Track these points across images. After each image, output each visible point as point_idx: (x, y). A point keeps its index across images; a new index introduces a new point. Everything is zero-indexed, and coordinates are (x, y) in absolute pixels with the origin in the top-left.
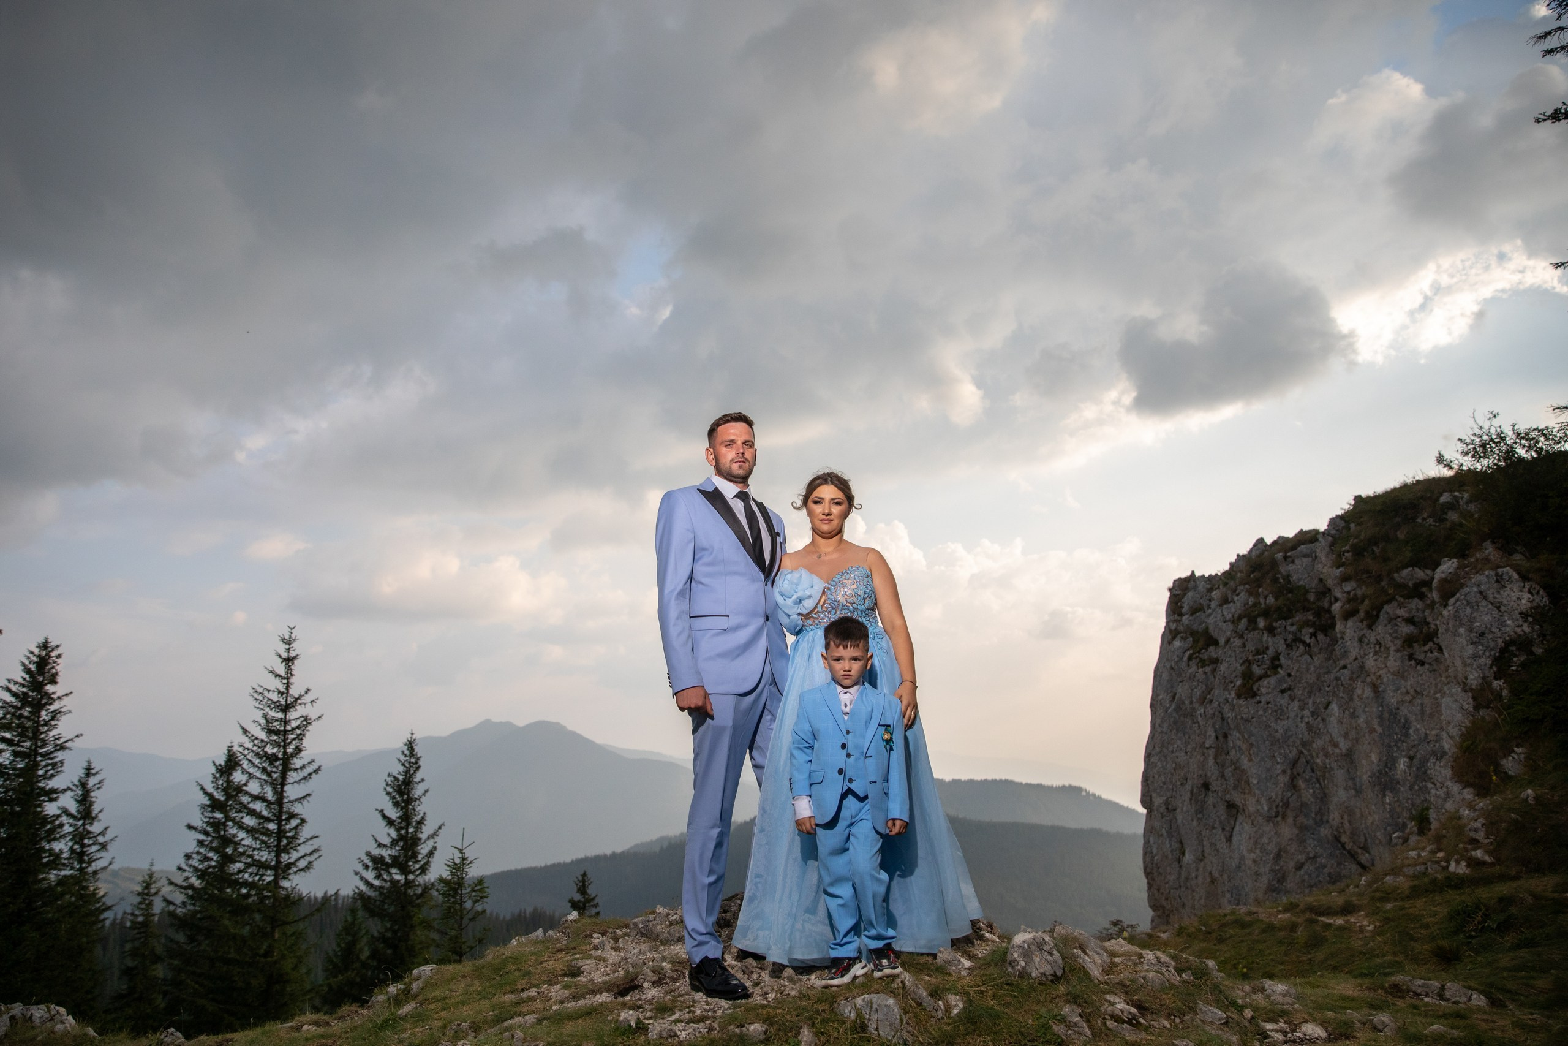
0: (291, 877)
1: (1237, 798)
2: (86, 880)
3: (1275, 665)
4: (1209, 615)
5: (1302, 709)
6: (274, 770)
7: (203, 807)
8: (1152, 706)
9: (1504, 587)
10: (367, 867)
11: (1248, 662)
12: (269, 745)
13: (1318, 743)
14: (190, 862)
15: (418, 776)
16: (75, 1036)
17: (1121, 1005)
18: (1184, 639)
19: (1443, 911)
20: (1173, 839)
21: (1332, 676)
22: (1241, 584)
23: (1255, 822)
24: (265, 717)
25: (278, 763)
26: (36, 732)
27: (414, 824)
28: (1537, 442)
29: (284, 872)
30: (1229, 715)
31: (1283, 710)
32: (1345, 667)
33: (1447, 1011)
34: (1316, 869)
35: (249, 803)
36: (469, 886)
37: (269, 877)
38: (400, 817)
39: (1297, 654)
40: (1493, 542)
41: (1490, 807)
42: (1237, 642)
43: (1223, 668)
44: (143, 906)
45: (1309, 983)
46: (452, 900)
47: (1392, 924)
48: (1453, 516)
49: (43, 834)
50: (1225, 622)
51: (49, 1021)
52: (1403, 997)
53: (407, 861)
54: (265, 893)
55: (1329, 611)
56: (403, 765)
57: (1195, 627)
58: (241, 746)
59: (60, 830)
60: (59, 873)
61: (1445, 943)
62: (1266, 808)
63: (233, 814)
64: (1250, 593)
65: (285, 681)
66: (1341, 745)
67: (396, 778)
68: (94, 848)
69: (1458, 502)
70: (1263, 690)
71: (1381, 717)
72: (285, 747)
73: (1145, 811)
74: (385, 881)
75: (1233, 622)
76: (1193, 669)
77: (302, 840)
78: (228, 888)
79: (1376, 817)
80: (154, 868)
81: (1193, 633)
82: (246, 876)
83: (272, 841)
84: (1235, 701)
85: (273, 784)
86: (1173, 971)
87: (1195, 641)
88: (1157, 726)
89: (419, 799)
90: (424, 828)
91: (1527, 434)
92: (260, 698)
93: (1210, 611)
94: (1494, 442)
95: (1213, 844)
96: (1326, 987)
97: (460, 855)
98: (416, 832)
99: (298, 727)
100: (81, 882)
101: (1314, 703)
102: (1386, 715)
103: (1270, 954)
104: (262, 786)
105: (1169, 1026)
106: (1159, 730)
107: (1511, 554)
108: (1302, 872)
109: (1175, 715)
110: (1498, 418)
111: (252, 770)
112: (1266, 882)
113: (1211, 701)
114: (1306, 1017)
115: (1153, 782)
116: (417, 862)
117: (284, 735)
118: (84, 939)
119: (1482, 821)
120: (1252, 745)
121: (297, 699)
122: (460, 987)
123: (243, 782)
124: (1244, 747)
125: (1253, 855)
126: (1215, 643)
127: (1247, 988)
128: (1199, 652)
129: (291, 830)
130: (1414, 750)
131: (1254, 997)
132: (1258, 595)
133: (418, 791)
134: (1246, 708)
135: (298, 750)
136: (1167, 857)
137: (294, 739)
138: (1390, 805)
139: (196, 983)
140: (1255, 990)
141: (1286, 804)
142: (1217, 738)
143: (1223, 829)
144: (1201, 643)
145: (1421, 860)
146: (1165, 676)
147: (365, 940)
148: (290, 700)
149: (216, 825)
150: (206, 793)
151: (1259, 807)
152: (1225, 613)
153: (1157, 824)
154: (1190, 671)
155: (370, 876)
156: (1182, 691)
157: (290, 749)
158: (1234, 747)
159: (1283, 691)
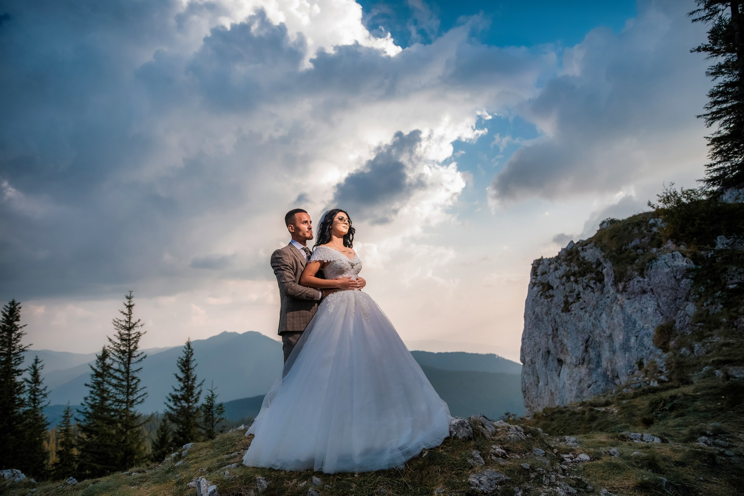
0: (134, 406)
1: (562, 357)
2: (37, 412)
3: (578, 297)
4: (549, 276)
5: (590, 316)
6: (125, 357)
7: (92, 376)
8: (525, 317)
9: (675, 260)
10: (170, 400)
11: (566, 296)
12: (122, 346)
13: (597, 332)
14: (87, 401)
15: (192, 358)
16: (25, 483)
17: (499, 450)
18: (538, 286)
19: (647, 403)
20: (534, 376)
21: (603, 302)
22: (563, 261)
23: (570, 367)
24: (119, 333)
25: (126, 354)
26: (10, 343)
27: (191, 380)
28: (691, 196)
29: (131, 404)
30: (558, 320)
31: (582, 318)
32: (608, 297)
33: (643, 446)
34: (596, 387)
35: (114, 373)
36: (216, 407)
37: (124, 406)
38: (185, 377)
39: (588, 292)
40: (672, 241)
41: (668, 357)
42: (562, 287)
43: (555, 299)
44: (65, 422)
45: (585, 437)
46: (208, 414)
47: (625, 409)
48: (655, 229)
49: (15, 390)
50: (556, 278)
51: (13, 477)
52: (625, 441)
53: (188, 397)
54: (123, 414)
55: (602, 273)
56: (185, 353)
57: (543, 281)
58: (109, 347)
59: (23, 389)
60: (24, 409)
61: (646, 417)
62: (574, 361)
63: (106, 379)
64: (567, 265)
65: (128, 316)
66: (607, 332)
67: (182, 360)
68: (41, 396)
69: (657, 223)
70: (573, 309)
71: (624, 319)
72: (129, 347)
73: (522, 364)
74: (179, 406)
75: (560, 278)
76: (542, 300)
77: (138, 389)
78: (105, 412)
79: (622, 363)
80: (70, 405)
81: (542, 284)
82: (113, 406)
83: (125, 390)
84: (561, 314)
85: (124, 364)
86: (523, 434)
87: (543, 288)
88: (527, 326)
89: (193, 368)
90: (196, 381)
91: (687, 192)
92: (117, 324)
93: (550, 274)
94: (673, 196)
95: (552, 378)
96: (593, 438)
97: (211, 393)
98: (192, 383)
99: (135, 337)
100: (34, 412)
101: (595, 314)
102: (626, 318)
103: (573, 425)
104: (119, 365)
105: (519, 458)
106: (528, 327)
107: (679, 246)
108: (590, 388)
109: (534, 321)
110: (674, 185)
111: (114, 358)
112: (575, 393)
113: (550, 314)
114: (582, 451)
115: (525, 351)
116: (193, 397)
117: (129, 341)
118: (38, 439)
119: (664, 363)
120: (568, 333)
121: (134, 324)
122: (204, 452)
123: (111, 364)
124: (565, 334)
125: (569, 382)
126: (551, 288)
127: (558, 440)
128: (545, 292)
129: (134, 384)
130: (638, 333)
131: (561, 443)
132: (570, 266)
133: (192, 365)
134: (565, 316)
135: (136, 348)
136: (532, 384)
137: (134, 343)
138: (628, 357)
139: (91, 456)
140: (561, 441)
141: (584, 359)
142: (553, 330)
143: (556, 371)
144: (546, 288)
145: (638, 381)
146: (530, 304)
147: (170, 433)
148: (131, 325)
149: (99, 384)
150: (93, 369)
151: (572, 361)
152: (556, 274)
153: (527, 370)
154: (541, 301)
155: (171, 404)
156: (538, 310)
157: (132, 348)
158: (560, 334)
159: (582, 309)
